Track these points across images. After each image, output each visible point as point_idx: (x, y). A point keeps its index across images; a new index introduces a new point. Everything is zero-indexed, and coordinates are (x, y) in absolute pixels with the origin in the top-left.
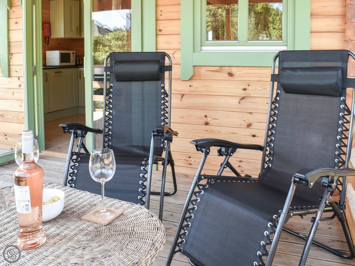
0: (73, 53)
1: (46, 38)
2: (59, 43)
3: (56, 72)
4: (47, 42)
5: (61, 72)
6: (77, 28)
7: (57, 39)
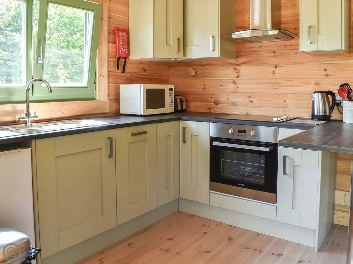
0: (171, 89)
1: (121, 60)
2: (145, 70)
3: (133, 134)
4: (121, 68)
5: (145, 133)
6: (178, 39)
7: (141, 62)
